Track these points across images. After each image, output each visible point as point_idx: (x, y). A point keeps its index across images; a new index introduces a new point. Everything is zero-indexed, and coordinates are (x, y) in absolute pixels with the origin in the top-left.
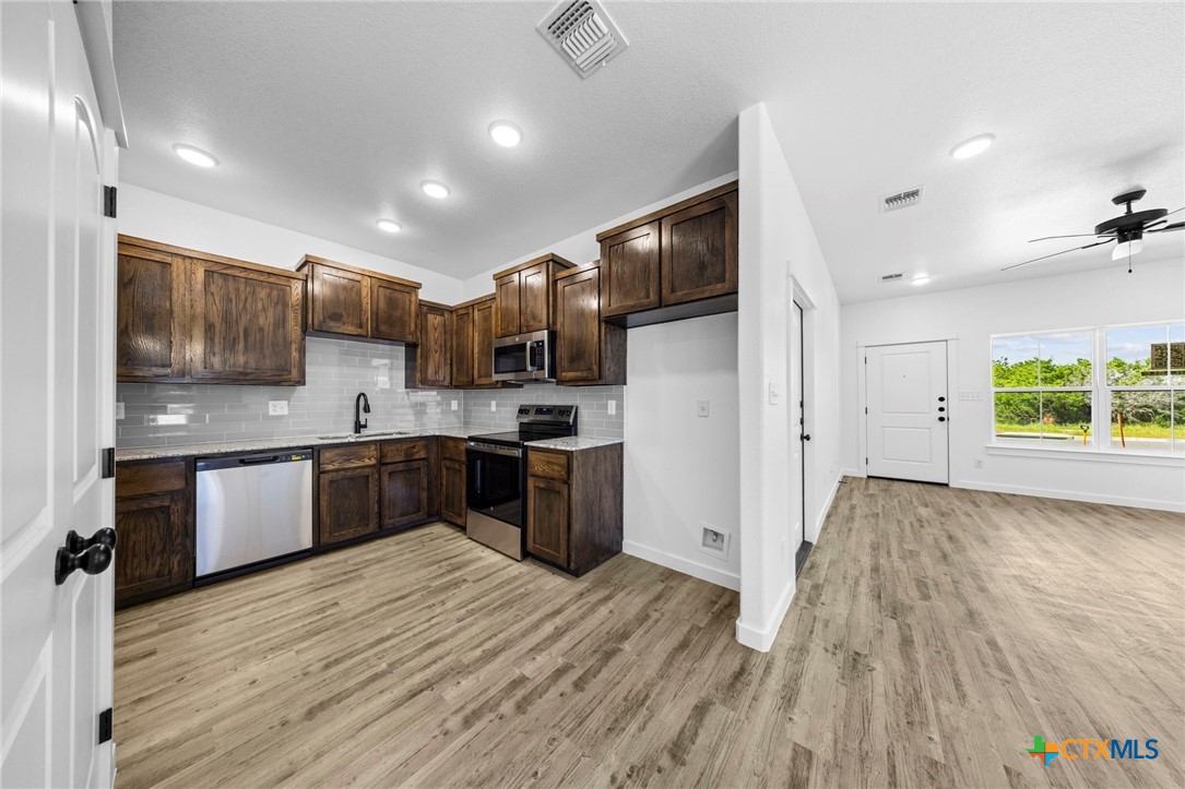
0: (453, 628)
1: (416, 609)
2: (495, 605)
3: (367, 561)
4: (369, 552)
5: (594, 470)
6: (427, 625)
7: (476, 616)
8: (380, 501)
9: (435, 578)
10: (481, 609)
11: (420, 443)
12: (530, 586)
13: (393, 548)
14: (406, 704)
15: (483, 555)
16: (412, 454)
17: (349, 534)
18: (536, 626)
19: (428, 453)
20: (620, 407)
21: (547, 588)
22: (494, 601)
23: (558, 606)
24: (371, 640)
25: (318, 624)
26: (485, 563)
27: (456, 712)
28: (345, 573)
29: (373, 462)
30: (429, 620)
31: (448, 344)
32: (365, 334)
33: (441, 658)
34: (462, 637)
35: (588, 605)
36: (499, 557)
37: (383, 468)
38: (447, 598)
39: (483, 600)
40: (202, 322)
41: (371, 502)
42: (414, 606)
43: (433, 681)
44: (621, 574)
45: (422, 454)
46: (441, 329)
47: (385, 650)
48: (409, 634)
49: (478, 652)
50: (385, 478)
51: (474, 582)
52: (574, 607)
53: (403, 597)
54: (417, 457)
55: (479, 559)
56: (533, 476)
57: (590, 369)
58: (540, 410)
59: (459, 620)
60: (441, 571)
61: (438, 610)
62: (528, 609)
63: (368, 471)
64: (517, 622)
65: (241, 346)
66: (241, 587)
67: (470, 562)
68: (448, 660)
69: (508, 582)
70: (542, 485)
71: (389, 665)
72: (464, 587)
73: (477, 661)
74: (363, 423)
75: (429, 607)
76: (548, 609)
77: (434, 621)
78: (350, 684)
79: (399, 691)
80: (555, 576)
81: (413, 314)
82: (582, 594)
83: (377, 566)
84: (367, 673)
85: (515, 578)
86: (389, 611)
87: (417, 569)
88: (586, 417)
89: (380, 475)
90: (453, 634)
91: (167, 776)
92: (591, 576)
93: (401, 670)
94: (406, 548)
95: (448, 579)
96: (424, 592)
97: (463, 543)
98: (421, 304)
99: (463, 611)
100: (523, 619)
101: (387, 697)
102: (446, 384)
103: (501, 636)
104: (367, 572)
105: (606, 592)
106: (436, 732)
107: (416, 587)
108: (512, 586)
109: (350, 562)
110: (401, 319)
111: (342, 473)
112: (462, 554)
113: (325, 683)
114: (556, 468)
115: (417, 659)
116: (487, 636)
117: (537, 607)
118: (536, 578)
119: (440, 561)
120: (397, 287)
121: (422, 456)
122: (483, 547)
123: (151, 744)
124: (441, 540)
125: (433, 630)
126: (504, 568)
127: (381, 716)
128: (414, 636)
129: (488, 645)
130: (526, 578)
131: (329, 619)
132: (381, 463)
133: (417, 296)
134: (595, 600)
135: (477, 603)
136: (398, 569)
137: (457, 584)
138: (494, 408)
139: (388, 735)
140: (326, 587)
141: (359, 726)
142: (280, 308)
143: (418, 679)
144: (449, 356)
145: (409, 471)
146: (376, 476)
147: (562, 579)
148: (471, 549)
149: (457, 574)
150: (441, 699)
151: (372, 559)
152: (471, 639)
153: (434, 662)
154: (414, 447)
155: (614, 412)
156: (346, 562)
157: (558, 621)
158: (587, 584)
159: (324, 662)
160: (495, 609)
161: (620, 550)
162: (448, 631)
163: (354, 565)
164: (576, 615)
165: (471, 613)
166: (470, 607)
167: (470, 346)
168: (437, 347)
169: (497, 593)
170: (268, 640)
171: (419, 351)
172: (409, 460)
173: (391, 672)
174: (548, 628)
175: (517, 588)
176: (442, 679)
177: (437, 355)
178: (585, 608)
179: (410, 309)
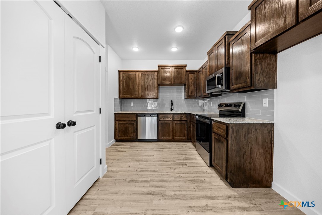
0: (172, 179)
1: (168, 167)
2: (189, 179)
3: (167, 147)
4: (169, 145)
5: (246, 136)
6: (166, 173)
7: (181, 179)
8: (173, 131)
9: (178, 159)
10: (184, 178)
11: (184, 115)
12: (207, 179)
13: (175, 146)
14: (145, 195)
15: (197, 158)
16: (182, 119)
17: (165, 138)
18: (199, 198)
19: (187, 119)
20: (272, 102)
21: (214, 184)
22: (190, 177)
23: (214, 195)
24: (152, 170)
25: (147, 159)
26: (196, 161)
27: (152, 210)
28: (160, 148)
29: (171, 119)
30: (168, 172)
31: (196, 83)
32: (171, 83)
33: (162, 187)
34: (172, 184)
35: (230, 205)
36: (203, 161)
37: (174, 122)
38: (177, 168)
39: (187, 175)
40: (141, 85)
41: (171, 131)
42: (167, 166)
43: (155, 193)
44: (264, 201)
45: (185, 119)
46: (193, 78)
47: (153, 175)
48: (160, 174)
49: (172, 193)
50: (174, 124)
51: (188, 166)
52: (222, 201)
53: (167, 161)
54: (183, 119)
55: (195, 159)
56: (214, 132)
57: (246, 82)
58: (227, 105)
59: (175, 178)
60: (181, 158)
61: (172, 170)
62: (200, 188)
63: (170, 122)
64: (192, 191)
65: (147, 90)
66: (143, 144)
67: (192, 159)
68: (163, 189)
69: (199, 173)
70: (217, 138)
71: (150, 180)
72: (184, 167)
73: (170, 196)
74: (172, 108)
75: (171, 168)
76: (209, 194)
77: (169, 173)
78: (141, 179)
79: (146, 190)
80: (221, 180)
81: (184, 75)
82: (230, 197)
83: (168, 149)
84: (145, 178)
85: (203, 173)
86: (161, 164)
87: (175, 155)
88: (250, 108)
89: (173, 123)
90: (171, 181)
91: (108, 177)
92: (241, 191)
93: (151, 183)
94: (177, 147)
95: (181, 161)
96: (173, 163)
97: (194, 152)
98: (187, 71)
99: (178, 175)
100: (195, 191)
101: (143, 189)
102: (195, 96)
103: (184, 193)
104: (165, 150)
105: (246, 205)
106: (143, 212)
107: (172, 160)
108: (199, 175)
109: (163, 146)
110: (181, 77)
111: (164, 121)
112: (191, 155)
113: (137, 175)
114: (222, 131)
115: (157, 183)
116: (179, 189)
117: (204, 190)
118: (212, 177)
119: (183, 155)
120: (179, 68)
121: (185, 120)
122: (199, 155)
123: (112, 169)
124: (188, 148)
125: (167, 176)
126: (202, 167)
127: (138, 194)
128: (161, 175)
129: (177, 193)
130: (207, 175)
131: (150, 159)
132: (173, 120)
133: (185, 69)
134: (236, 205)
135: (184, 175)
136: (172, 152)
137: (182, 164)
138: (211, 105)
139: (135, 201)
140: (155, 150)
141: (133, 193)
142: (153, 79)
143: (153, 189)
144: (196, 87)
145: (181, 124)
146: (172, 123)
147: (224, 184)
148: (195, 154)
149: (185, 161)
150: (152, 201)
151: (168, 147)
152: (174, 187)
153: (160, 187)
154: (183, 116)
155: (267, 105)
156: (163, 145)
157: (210, 202)
158: (236, 194)
159: (141, 170)
160: (188, 180)
161: (269, 186)
162: (170, 179)
163: (164, 147)
164: (220, 206)
165: (180, 177)
166: (181, 175)
167: (201, 82)
168: (192, 85)
169: (193, 175)
170: (138, 158)
171: (186, 86)
172: (181, 120)
173: (149, 182)
174: (203, 203)
175: (201, 177)
176: (157, 194)
177: (192, 87)
178: (227, 205)
179: (183, 73)
